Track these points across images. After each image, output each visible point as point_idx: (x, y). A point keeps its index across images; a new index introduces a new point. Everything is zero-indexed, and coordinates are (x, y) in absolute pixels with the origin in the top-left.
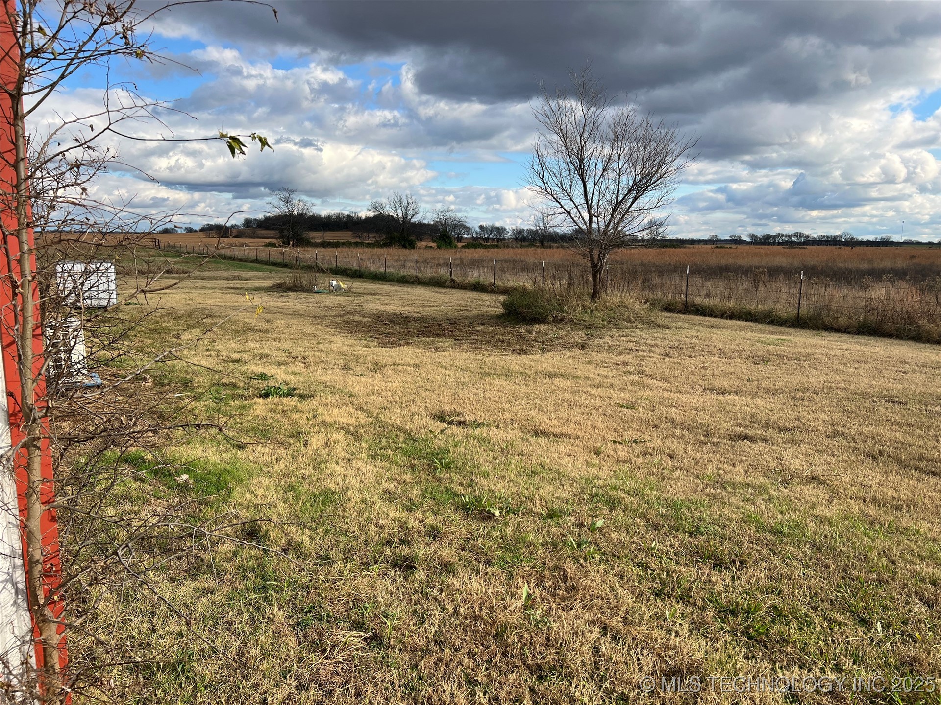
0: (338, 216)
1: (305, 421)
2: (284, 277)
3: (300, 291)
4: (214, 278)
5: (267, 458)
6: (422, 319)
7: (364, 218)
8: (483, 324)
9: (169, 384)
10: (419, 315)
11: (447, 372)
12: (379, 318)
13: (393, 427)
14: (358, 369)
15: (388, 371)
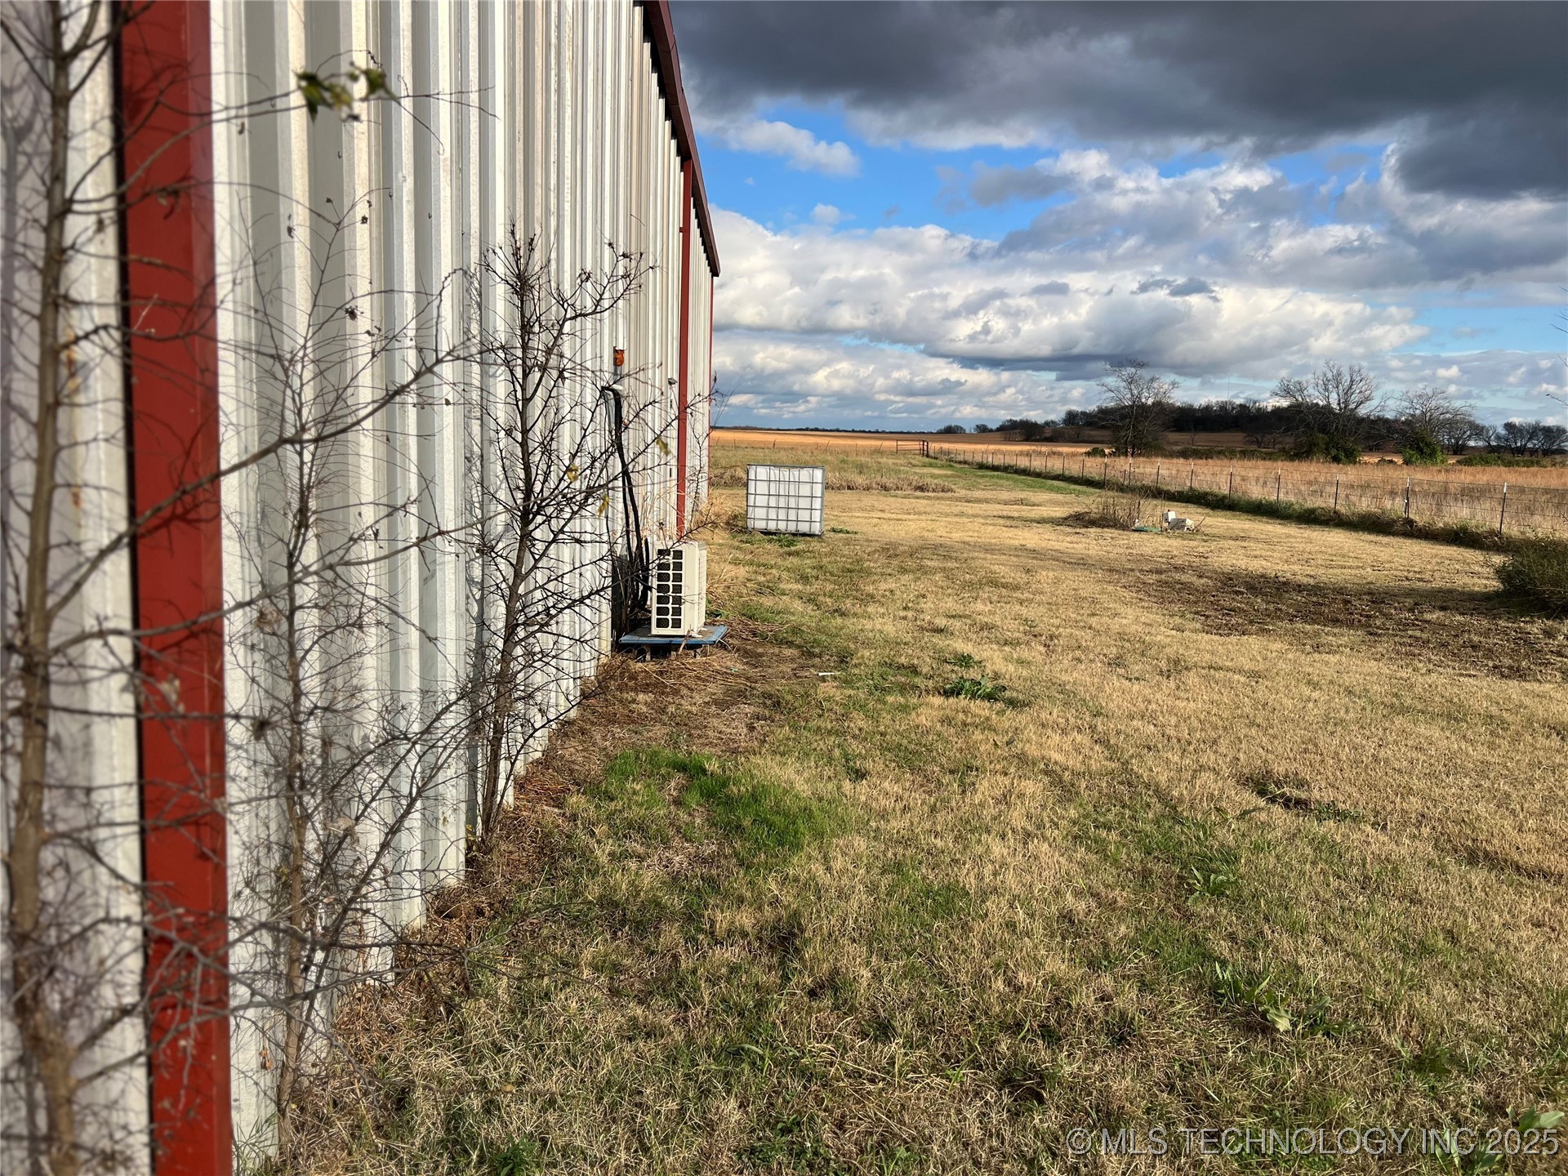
0: (1223, 407)
1: (989, 746)
2: (1090, 502)
3: (1108, 526)
4: (987, 501)
5: (888, 803)
6: (1316, 590)
7: (1269, 409)
8: (1443, 609)
9: (820, 656)
10: (1312, 581)
11: (1316, 695)
12: (1229, 581)
13: (1147, 786)
14: (1136, 669)
15: (1192, 679)
